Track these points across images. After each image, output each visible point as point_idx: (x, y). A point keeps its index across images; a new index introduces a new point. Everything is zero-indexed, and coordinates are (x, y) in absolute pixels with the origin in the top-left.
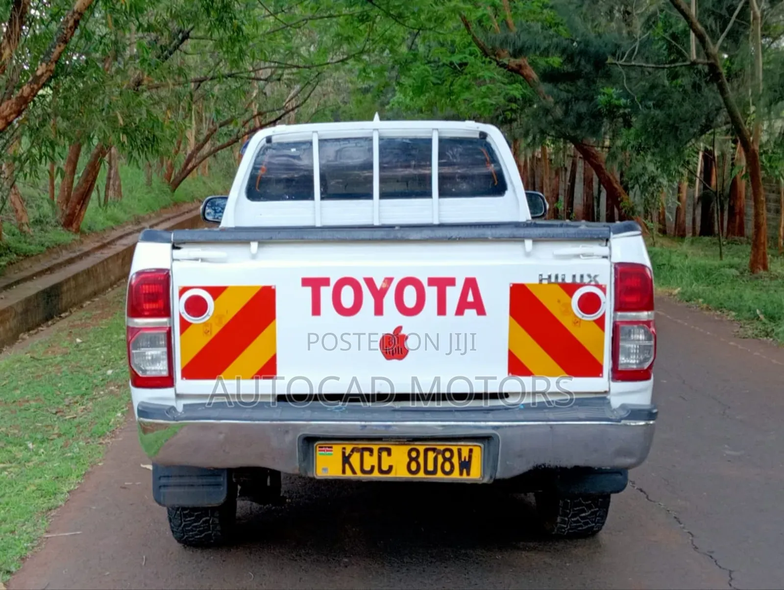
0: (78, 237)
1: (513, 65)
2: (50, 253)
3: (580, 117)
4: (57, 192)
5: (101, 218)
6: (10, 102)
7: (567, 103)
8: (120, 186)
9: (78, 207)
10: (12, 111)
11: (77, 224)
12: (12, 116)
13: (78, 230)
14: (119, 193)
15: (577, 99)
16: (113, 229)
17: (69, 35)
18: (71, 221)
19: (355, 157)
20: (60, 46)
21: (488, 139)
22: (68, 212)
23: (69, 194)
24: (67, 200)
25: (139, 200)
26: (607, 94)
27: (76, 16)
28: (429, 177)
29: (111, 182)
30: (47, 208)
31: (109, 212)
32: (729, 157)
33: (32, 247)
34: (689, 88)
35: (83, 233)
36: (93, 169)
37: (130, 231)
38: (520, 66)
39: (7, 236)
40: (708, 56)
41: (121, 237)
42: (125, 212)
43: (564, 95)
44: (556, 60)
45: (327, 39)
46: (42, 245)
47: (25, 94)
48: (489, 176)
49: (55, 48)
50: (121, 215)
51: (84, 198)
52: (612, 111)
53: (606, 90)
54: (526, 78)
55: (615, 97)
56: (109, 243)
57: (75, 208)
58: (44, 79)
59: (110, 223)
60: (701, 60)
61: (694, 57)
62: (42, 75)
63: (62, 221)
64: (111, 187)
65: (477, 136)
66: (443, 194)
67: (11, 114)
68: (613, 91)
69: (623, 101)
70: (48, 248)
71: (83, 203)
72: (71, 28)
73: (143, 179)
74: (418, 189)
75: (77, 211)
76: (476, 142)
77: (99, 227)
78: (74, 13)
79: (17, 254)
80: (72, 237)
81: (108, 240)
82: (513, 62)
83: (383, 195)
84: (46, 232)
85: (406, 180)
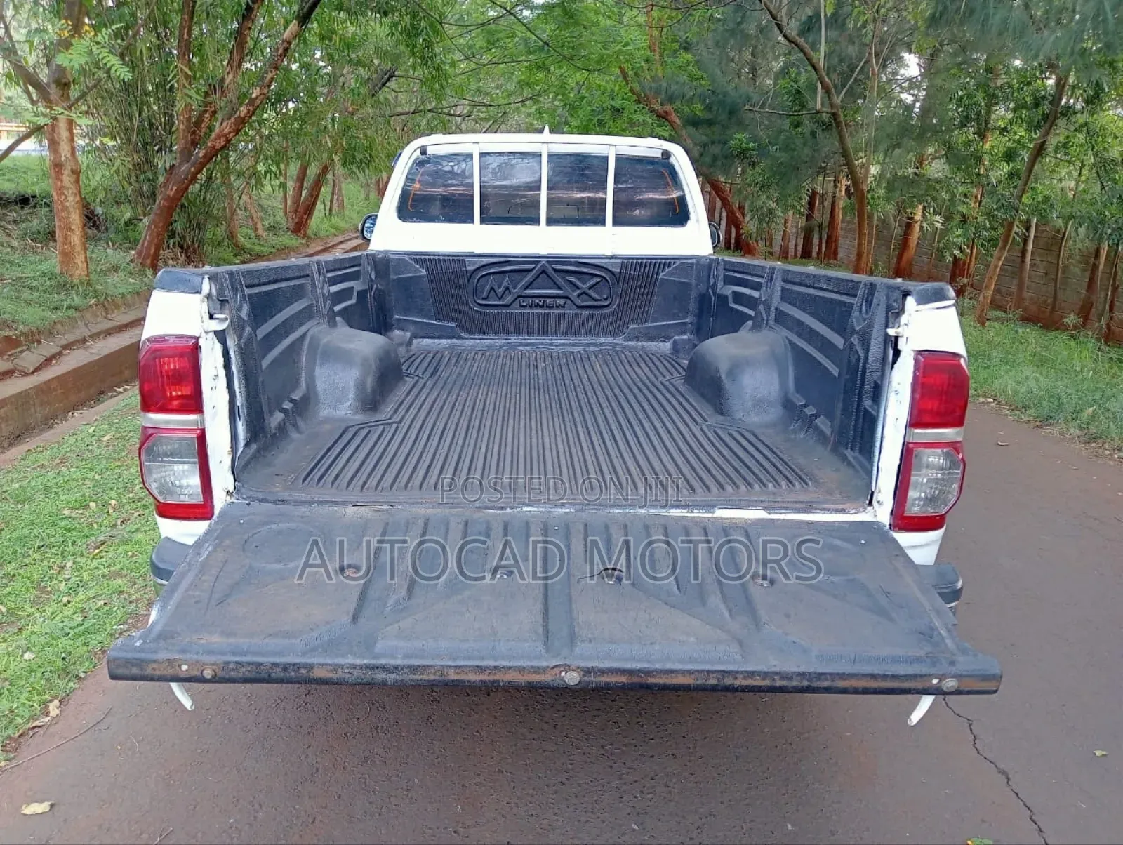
0: (304, 241)
1: (661, 112)
2: (279, 255)
3: (715, 158)
4: (289, 202)
5: (325, 226)
6: (230, 122)
7: (704, 145)
8: (343, 200)
9: (305, 217)
10: (231, 130)
11: (305, 231)
12: (231, 135)
13: (305, 236)
14: (341, 206)
15: (713, 143)
16: (335, 235)
17: (279, 62)
18: (299, 227)
19: (521, 177)
20: (271, 72)
21: (672, 160)
22: (297, 220)
23: (298, 205)
24: (296, 211)
25: (358, 213)
26: (740, 138)
27: (285, 45)
28: (604, 201)
29: (335, 197)
30: (280, 216)
31: (333, 221)
32: (829, 196)
33: (264, 249)
34: (808, 134)
35: (309, 238)
36: (317, 186)
37: (349, 237)
38: (666, 113)
39: (243, 239)
40: (832, 106)
41: (341, 242)
42: (347, 222)
43: (704, 138)
44: (698, 108)
45: (512, 86)
46: (274, 247)
47: (242, 115)
48: (670, 203)
49: (267, 73)
50: (343, 225)
51: (309, 209)
52: (742, 154)
53: (738, 136)
54: (672, 123)
55: (745, 141)
56: (330, 247)
57: (303, 218)
58: (258, 102)
59: (333, 231)
60: (824, 109)
61: (819, 106)
62: (257, 98)
63: (292, 228)
64: (335, 201)
65: (659, 155)
66: (617, 222)
67: (230, 133)
68: (743, 136)
69: (752, 145)
70: (278, 250)
71: (309, 214)
72: (281, 56)
73: (362, 196)
74: (589, 215)
75: (304, 220)
76: (657, 163)
77: (323, 233)
78: (283, 41)
79: (251, 255)
80: (300, 241)
81: (332, 244)
82: (661, 109)
83: (550, 222)
84: (278, 236)
85: (578, 204)
